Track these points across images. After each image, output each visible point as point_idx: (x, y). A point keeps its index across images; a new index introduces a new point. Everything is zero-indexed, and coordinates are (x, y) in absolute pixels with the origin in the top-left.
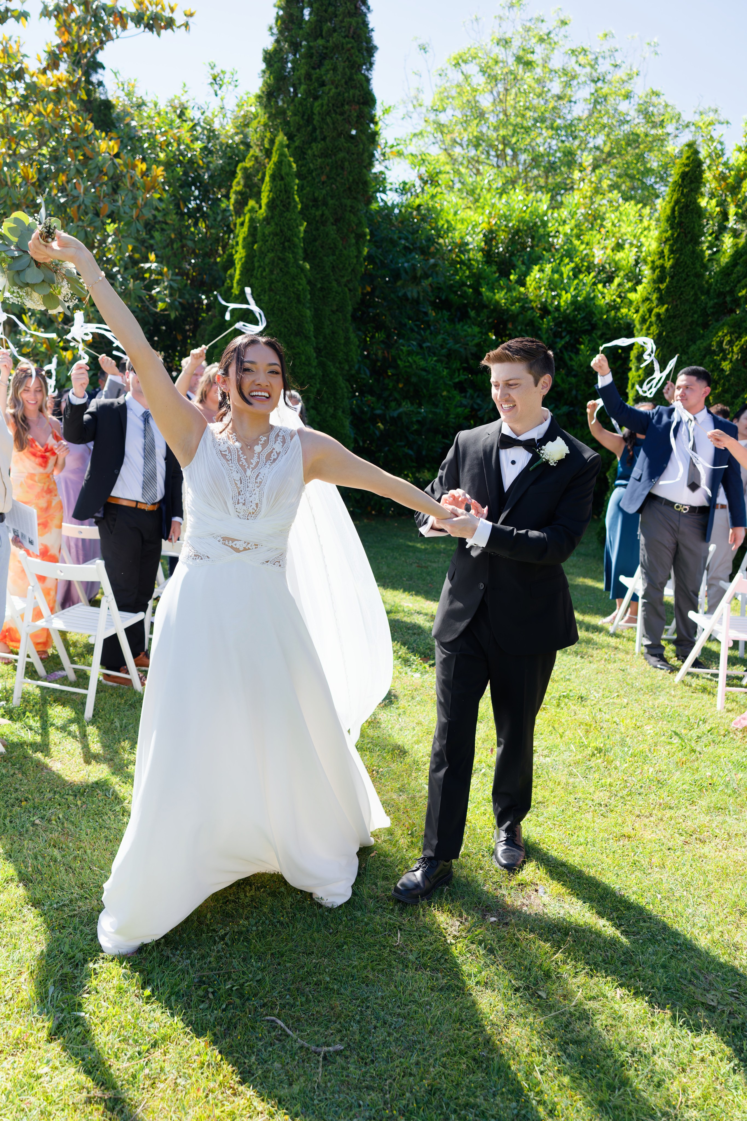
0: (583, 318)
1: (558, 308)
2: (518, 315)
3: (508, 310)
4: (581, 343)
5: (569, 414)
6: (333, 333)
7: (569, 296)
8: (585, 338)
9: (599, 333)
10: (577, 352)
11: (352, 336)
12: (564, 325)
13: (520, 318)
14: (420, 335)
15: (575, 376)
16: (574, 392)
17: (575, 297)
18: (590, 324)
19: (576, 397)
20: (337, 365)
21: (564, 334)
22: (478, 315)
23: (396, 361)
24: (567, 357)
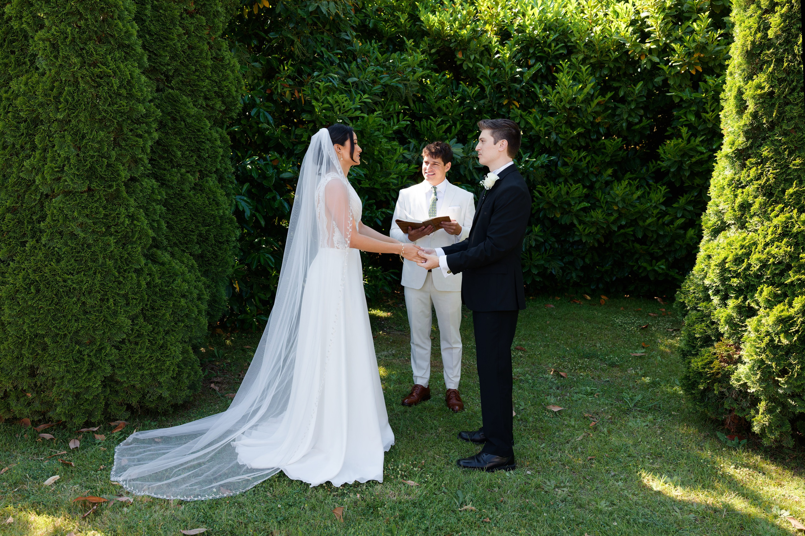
0: (556, 40)
1: (521, 29)
2: (470, 39)
3: (456, 34)
4: (558, 71)
5: (549, 167)
6: (191, 48)
7: (536, 11)
8: (565, 64)
9: (581, 57)
10: (553, 83)
11: (228, 55)
12: (531, 51)
13: (473, 43)
14: (344, 69)
15: (552, 114)
16: (554, 136)
17: (543, 11)
18: (566, 47)
19: (556, 143)
20: (201, 101)
21: (531, 62)
22: (417, 45)
23: (310, 103)
24: (539, 91)
